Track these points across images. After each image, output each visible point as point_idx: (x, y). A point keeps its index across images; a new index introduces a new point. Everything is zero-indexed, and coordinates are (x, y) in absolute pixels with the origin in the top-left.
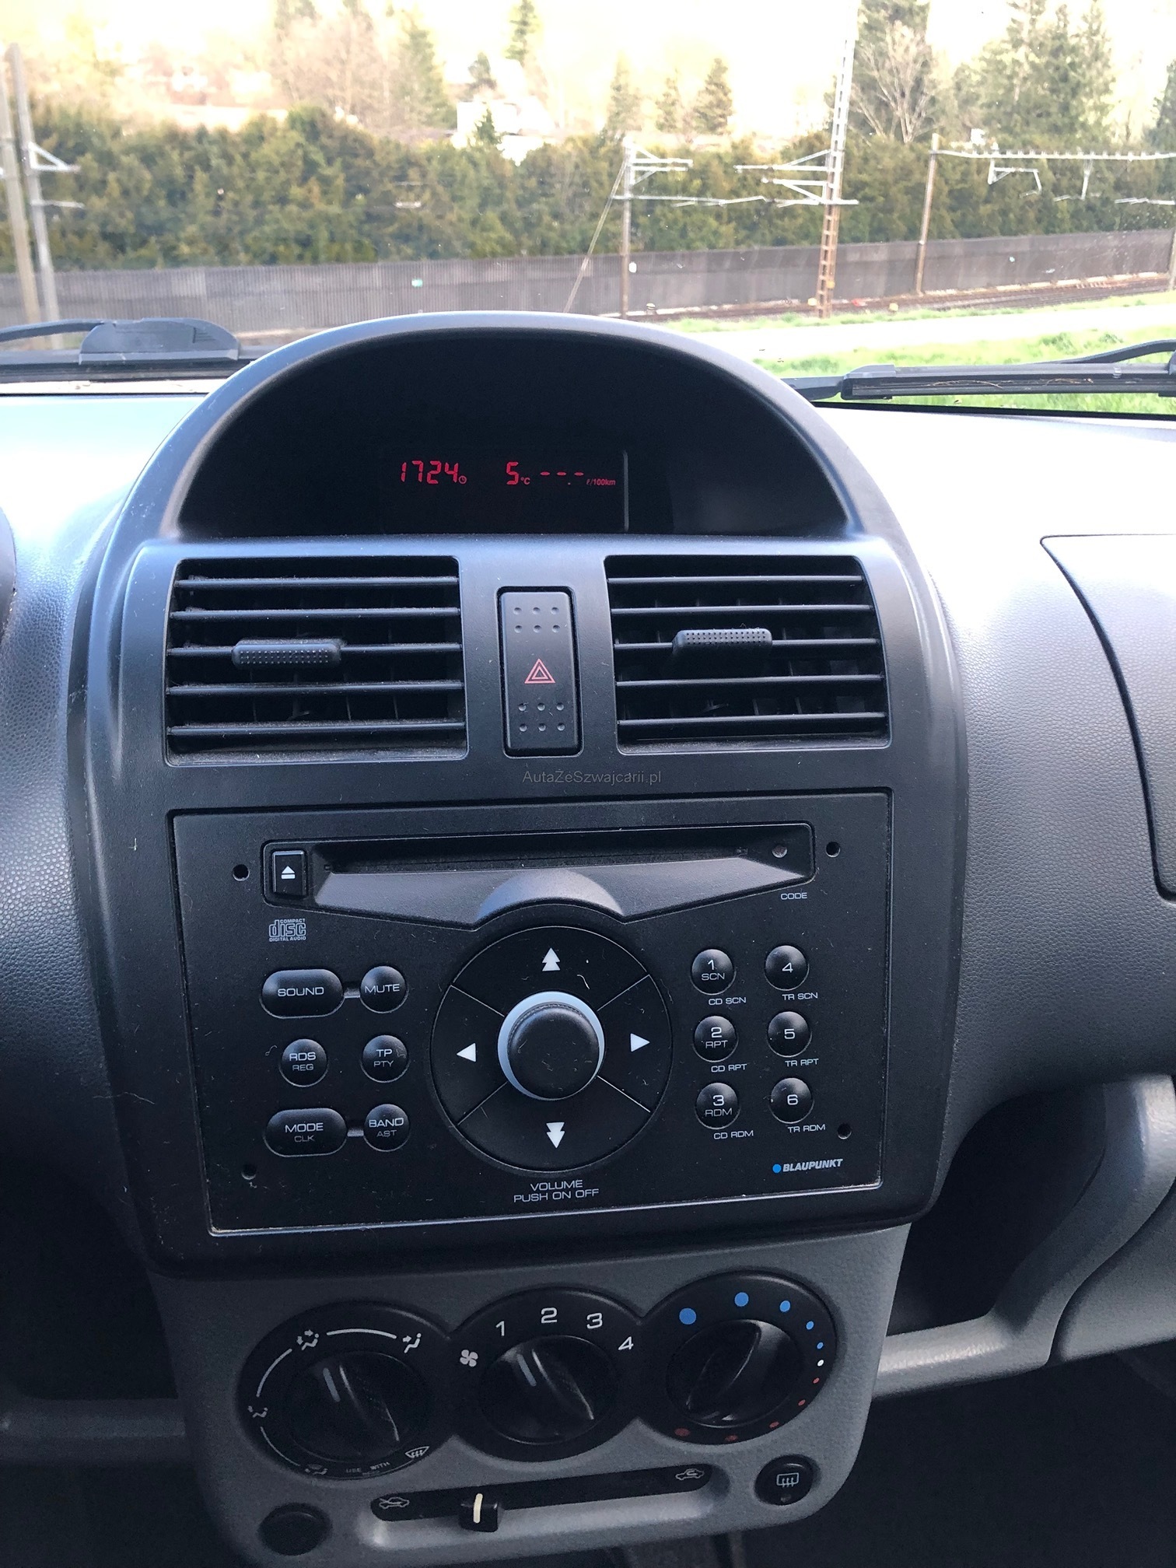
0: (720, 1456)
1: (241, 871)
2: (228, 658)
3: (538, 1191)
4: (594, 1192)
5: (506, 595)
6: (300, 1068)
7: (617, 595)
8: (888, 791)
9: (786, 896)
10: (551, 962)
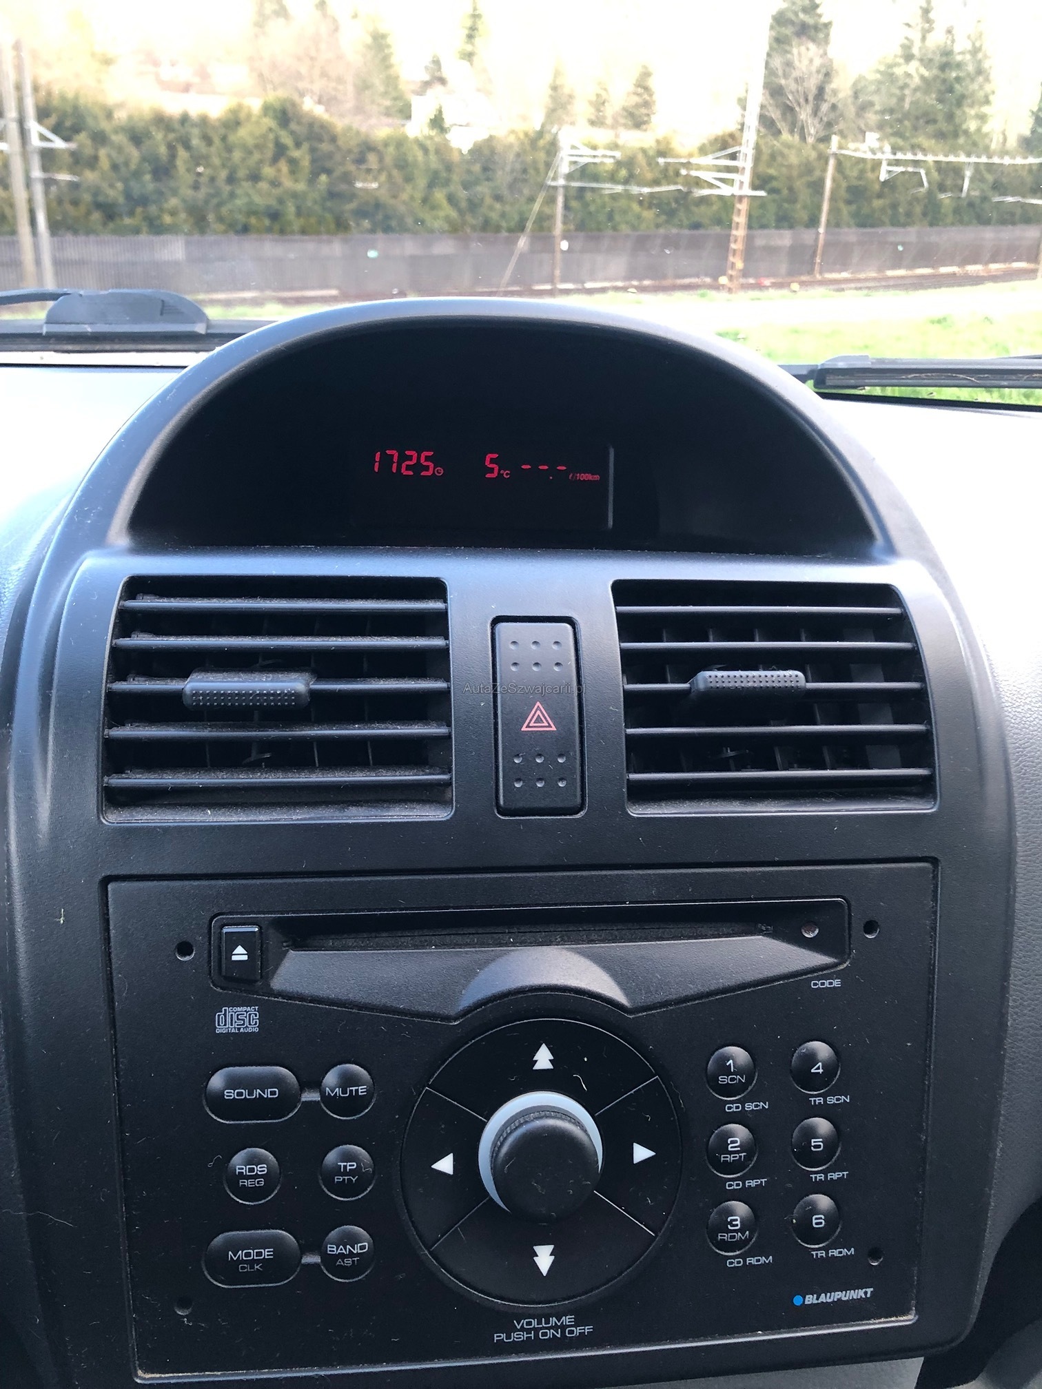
1: (185, 948)
2: (178, 695)
3: (523, 1329)
4: (588, 1329)
5: (502, 626)
6: (247, 1183)
7: (628, 627)
8: (934, 861)
9: (817, 984)
10: (543, 1059)
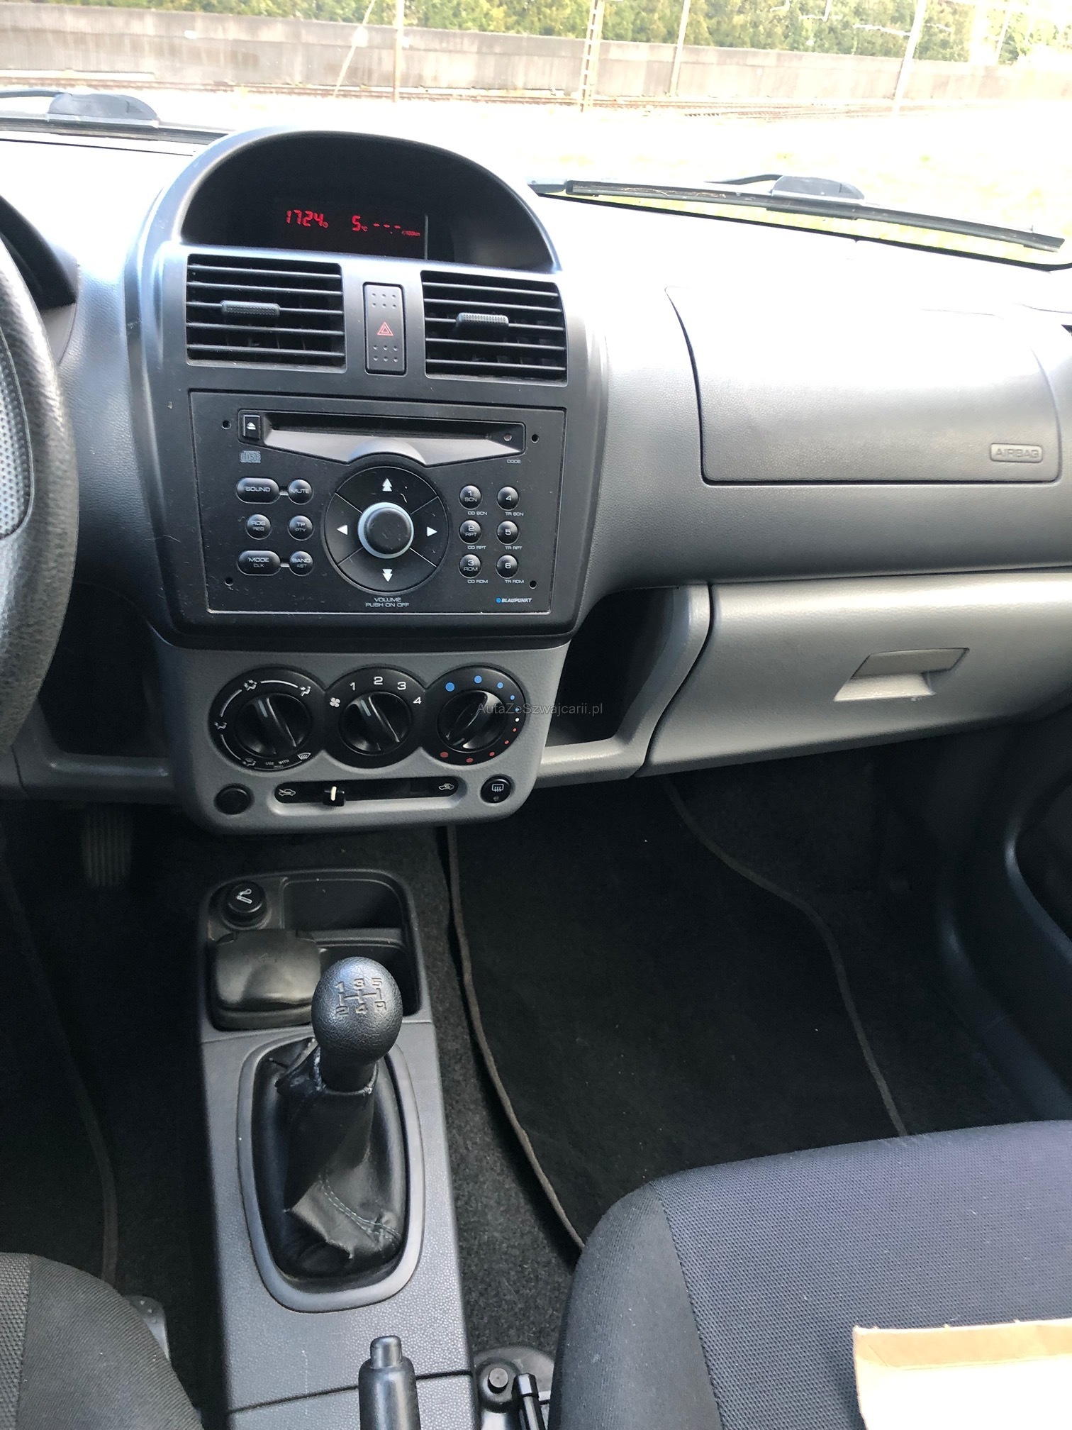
0: (462, 771)
1: (226, 424)
2: (219, 309)
3: (378, 602)
4: (407, 604)
5: (368, 286)
6: (257, 529)
7: (428, 292)
8: (564, 409)
9: (510, 461)
10: (387, 486)
